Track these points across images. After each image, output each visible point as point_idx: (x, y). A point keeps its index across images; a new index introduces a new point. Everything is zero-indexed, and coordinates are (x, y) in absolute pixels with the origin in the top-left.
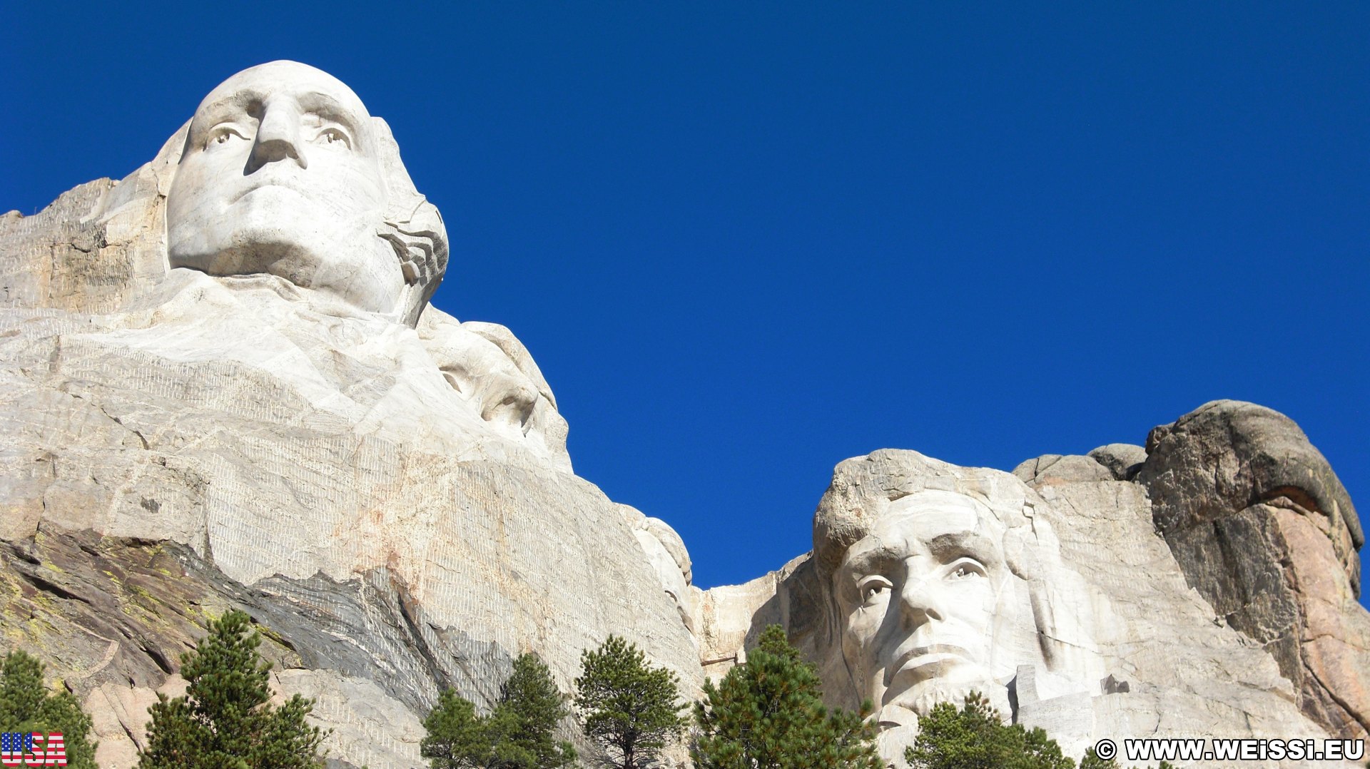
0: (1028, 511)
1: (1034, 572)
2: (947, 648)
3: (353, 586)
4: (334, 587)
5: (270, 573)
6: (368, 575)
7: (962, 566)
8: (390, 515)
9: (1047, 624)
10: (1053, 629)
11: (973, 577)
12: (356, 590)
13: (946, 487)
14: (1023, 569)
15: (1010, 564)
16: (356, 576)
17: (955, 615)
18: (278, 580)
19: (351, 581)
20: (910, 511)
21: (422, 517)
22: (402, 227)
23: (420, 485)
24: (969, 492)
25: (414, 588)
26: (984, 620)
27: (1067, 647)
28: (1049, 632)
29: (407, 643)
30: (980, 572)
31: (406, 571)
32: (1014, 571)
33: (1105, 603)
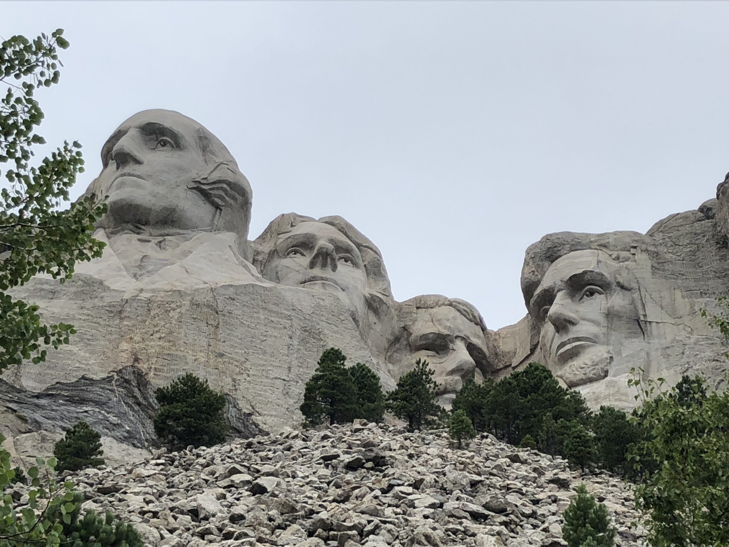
0: (633, 251)
1: (635, 285)
2: (578, 339)
3: (109, 380)
4: (92, 382)
5: (54, 382)
6: (120, 371)
7: (587, 291)
8: (137, 338)
9: (641, 312)
10: (645, 316)
11: (596, 295)
12: (110, 382)
13: (584, 247)
14: (626, 284)
15: (619, 284)
16: (112, 373)
17: (584, 319)
18: (58, 385)
19: (108, 377)
20: (559, 265)
21: (157, 335)
22: (202, 182)
23: (157, 319)
24: (598, 247)
25: (147, 374)
26: (601, 319)
27: (654, 324)
28: (642, 318)
29: (139, 404)
30: (600, 293)
31: (143, 366)
32: (623, 287)
33: (678, 294)
